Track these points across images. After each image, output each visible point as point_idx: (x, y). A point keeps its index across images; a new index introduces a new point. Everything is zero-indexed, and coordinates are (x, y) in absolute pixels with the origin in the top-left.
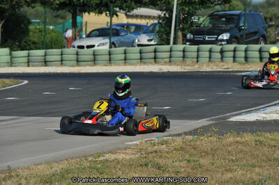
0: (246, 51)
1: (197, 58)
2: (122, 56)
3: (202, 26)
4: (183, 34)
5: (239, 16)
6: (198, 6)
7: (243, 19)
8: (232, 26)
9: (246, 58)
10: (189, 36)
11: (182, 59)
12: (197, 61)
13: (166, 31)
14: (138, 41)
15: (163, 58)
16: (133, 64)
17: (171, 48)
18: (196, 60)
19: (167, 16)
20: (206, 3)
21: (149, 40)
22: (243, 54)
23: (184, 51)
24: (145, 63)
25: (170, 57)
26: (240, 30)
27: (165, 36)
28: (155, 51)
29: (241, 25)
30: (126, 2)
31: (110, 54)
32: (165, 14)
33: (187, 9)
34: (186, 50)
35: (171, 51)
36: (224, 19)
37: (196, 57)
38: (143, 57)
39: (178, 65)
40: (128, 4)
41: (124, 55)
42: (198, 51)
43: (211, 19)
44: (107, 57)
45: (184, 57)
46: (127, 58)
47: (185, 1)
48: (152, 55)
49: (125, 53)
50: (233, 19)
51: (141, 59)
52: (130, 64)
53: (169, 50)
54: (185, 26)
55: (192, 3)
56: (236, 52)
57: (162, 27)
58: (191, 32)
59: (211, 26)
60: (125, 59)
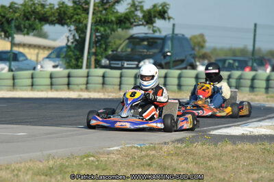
0: (180, 77)
1: (120, 84)
2: (29, 82)
3: (119, 50)
4: (96, 60)
5: (164, 39)
6: (115, 26)
7: (169, 43)
8: (156, 51)
9: (179, 86)
10: (104, 62)
11: (101, 86)
12: (120, 89)
13: (75, 55)
14: (42, 67)
15: (78, 85)
16: (42, 91)
17: (88, 73)
18: (118, 87)
19: (77, 38)
20: (125, 23)
21: (55, 67)
22: (175, 81)
23: (104, 77)
24: (57, 90)
25: (87, 83)
26: (165, 56)
27: (74, 62)
28: (69, 76)
29: (166, 50)
30: (28, 19)
31: (14, 78)
32: (74, 36)
33: (102, 29)
34: (106, 75)
35: (88, 76)
36: (146, 43)
37: (118, 83)
38: (54, 83)
39: (99, 92)
40: (30, 22)
41: (30, 80)
42: (121, 76)
43: (130, 42)
44: (10, 82)
45: (103, 83)
46: (34, 84)
47: (100, 20)
48: (65, 80)
49: (32, 78)
50: (156, 43)
51: (52, 84)
52: (38, 91)
53: (86, 75)
54: (99, 51)
55: (108, 22)
56: (168, 79)
57: (71, 50)
58: (107, 57)
59: (129, 50)
60: (32, 85)
